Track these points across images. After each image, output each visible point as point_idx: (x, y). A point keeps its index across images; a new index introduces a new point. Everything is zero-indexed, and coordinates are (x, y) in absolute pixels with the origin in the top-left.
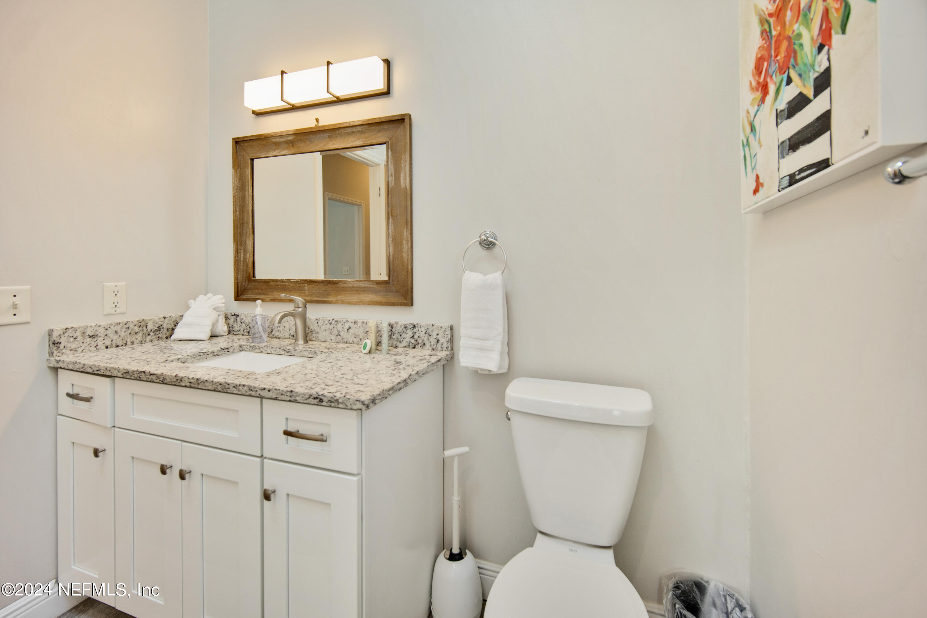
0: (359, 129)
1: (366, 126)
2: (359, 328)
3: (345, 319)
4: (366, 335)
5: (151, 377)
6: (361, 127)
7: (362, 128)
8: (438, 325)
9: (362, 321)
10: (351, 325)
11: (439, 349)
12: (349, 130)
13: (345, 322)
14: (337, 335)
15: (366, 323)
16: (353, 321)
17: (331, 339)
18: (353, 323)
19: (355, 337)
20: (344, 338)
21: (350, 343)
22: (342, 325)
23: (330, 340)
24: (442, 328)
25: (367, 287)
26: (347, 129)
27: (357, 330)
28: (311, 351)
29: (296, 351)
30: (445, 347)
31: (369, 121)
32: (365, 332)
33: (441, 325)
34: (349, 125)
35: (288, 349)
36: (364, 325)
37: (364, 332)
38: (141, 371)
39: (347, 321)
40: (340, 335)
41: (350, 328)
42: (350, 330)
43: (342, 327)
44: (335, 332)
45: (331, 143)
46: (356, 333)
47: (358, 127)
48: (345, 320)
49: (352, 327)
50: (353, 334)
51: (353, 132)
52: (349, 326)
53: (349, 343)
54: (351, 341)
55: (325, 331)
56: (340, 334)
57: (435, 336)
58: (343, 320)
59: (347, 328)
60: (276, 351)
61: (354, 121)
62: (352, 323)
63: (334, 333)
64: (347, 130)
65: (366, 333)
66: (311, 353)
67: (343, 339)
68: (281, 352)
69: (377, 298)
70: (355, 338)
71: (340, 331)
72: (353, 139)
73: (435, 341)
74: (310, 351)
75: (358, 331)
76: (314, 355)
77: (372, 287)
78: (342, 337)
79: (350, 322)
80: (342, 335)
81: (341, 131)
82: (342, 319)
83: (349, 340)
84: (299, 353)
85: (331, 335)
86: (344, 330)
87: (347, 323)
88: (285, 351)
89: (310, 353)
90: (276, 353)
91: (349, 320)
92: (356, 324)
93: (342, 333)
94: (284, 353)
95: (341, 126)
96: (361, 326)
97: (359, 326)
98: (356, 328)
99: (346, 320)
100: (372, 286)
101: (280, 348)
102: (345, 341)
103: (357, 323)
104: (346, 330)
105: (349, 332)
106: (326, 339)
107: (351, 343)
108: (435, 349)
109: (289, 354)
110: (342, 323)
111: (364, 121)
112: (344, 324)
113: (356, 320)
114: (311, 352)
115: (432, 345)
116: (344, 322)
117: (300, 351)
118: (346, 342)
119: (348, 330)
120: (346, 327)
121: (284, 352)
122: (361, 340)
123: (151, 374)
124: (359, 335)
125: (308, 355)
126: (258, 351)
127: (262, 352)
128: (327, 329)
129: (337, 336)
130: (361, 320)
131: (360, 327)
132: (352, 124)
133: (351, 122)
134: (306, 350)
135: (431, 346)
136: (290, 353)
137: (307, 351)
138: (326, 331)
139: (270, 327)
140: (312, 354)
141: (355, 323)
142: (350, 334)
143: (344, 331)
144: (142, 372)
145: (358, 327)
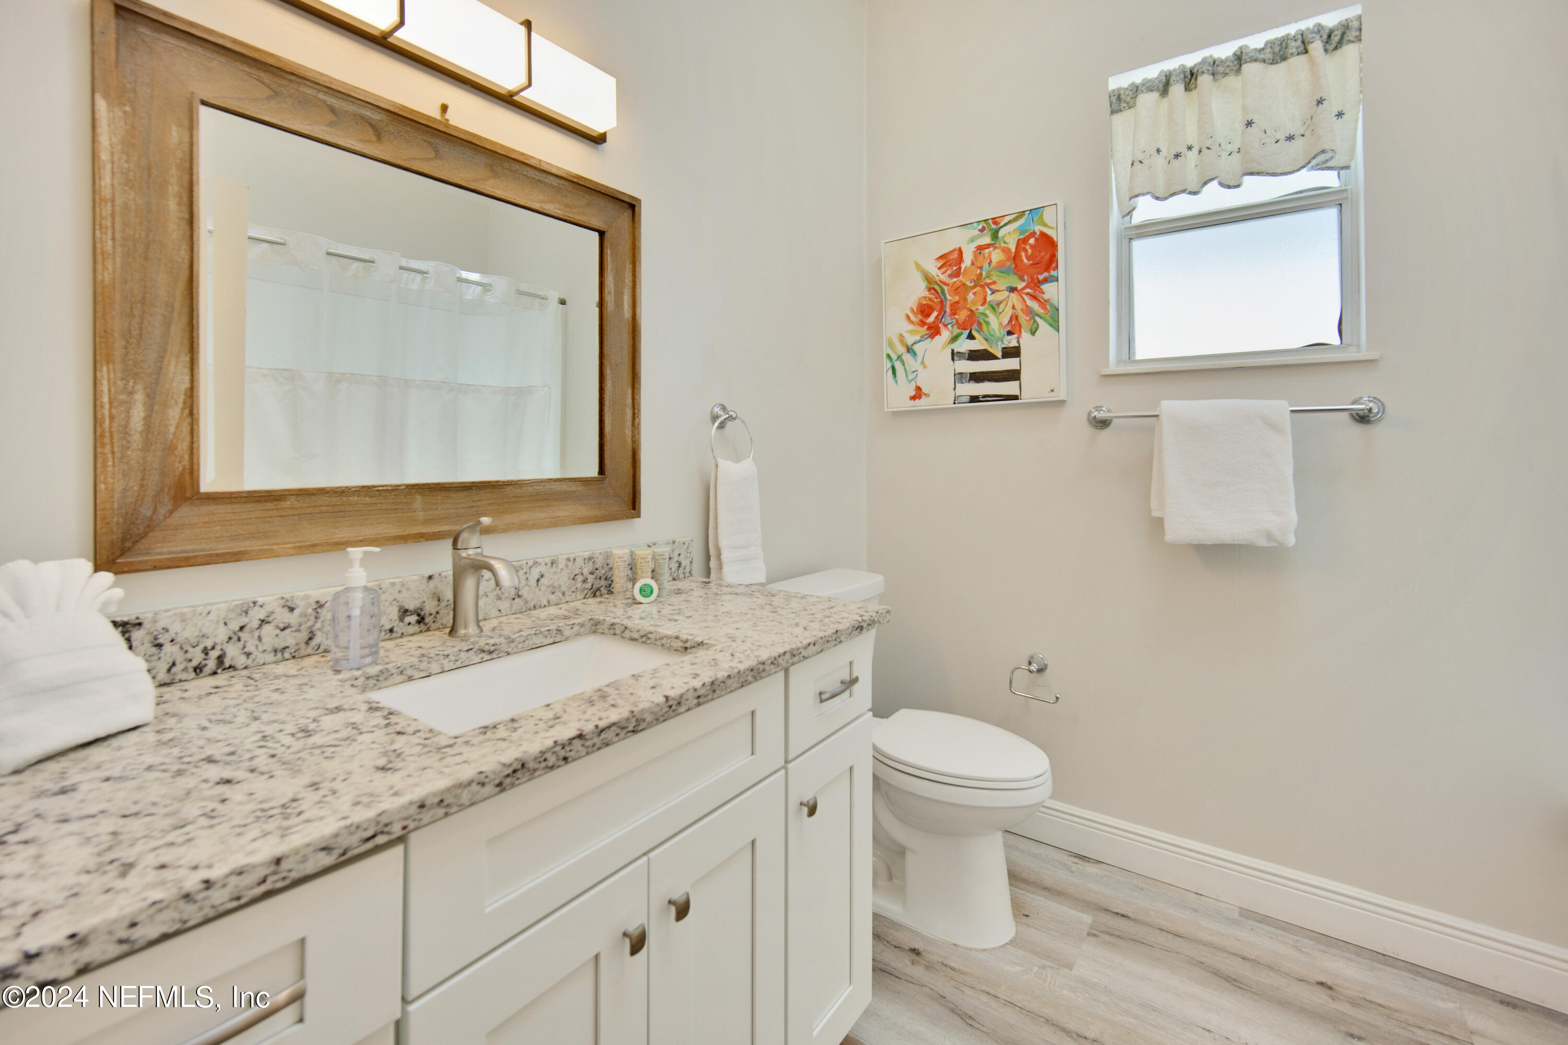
0: (555, 182)
1: (566, 183)
2: (561, 572)
3: (532, 561)
4: (574, 581)
5: (603, 736)
6: (558, 180)
7: (559, 184)
8: (680, 540)
9: (567, 556)
10: (543, 569)
11: (682, 576)
12: (531, 173)
13: (532, 567)
14: (514, 597)
15: (575, 559)
16: (548, 560)
17: (500, 611)
18: (549, 565)
19: (553, 591)
20: (528, 599)
21: (542, 606)
22: (526, 573)
23: (498, 613)
24: (684, 543)
25: (566, 492)
26: (529, 169)
27: (556, 577)
28: (549, 630)
29: (513, 642)
30: (688, 571)
31: (577, 178)
32: (572, 577)
33: (682, 540)
34: (538, 166)
35: (493, 645)
36: (570, 564)
37: (569, 578)
38: (569, 740)
39: (537, 563)
40: (519, 596)
41: (542, 576)
42: (542, 581)
43: (525, 578)
44: (509, 592)
45: (491, 182)
46: (555, 584)
47: (552, 178)
48: (531, 563)
49: (546, 574)
50: (549, 587)
51: (540, 181)
52: (541, 572)
53: (540, 607)
54: (545, 603)
55: (485, 596)
56: (520, 593)
57: (676, 559)
58: (527, 563)
59: (537, 577)
60: (457, 661)
61: (549, 164)
62: (546, 564)
63: (507, 594)
64: (527, 171)
65: (573, 579)
66: (549, 636)
67: (527, 602)
68: (474, 657)
69: (582, 511)
70: (553, 593)
71: (520, 588)
72: (541, 197)
73: (677, 565)
74: (546, 633)
75: (559, 579)
76: (555, 637)
77: (575, 491)
78: (525, 599)
79: (543, 563)
80: (525, 595)
81: (517, 167)
82: (525, 562)
83: (540, 601)
84: (520, 646)
85: (499, 602)
86: (529, 584)
87: (536, 567)
88: (484, 651)
89: (546, 637)
90: (458, 664)
91: (539, 560)
92: (554, 566)
93: (524, 592)
94: (482, 658)
95: (521, 159)
96: (564, 568)
97: (560, 568)
98: (555, 573)
99: (534, 561)
100: (574, 488)
101: (471, 649)
102: (532, 605)
103: (557, 564)
104: (534, 583)
105: (539, 585)
106: (486, 613)
107: (545, 606)
108: (676, 578)
109: (494, 656)
110: (524, 571)
111: (569, 173)
112: (530, 571)
113: (553, 558)
114: (550, 632)
115: (673, 574)
116: (528, 566)
117: (523, 639)
118: (535, 607)
119: (538, 580)
120: (535, 574)
121: (483, 655)
122: (564, 594)
123: (602, 731)
124: (560, 586)
125: (542, 642)
126: (399, 678)
127: (410, 679)
128: (489, 590)
129: (514, 599)
130: (563, 556)
131: (562, 569)
132: (544, 167)
133: (543, 161)
134: (537, 632)
135: (671, 574)
136: (497, 653)
137: (541, 632)
138: (487, 596)
139: (303, 626)
140: (551, 637)
141: (552, 563)
142: (543, 588)
143: (530, 586)
144: (574, 738)
145: (559, 571)
